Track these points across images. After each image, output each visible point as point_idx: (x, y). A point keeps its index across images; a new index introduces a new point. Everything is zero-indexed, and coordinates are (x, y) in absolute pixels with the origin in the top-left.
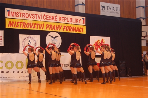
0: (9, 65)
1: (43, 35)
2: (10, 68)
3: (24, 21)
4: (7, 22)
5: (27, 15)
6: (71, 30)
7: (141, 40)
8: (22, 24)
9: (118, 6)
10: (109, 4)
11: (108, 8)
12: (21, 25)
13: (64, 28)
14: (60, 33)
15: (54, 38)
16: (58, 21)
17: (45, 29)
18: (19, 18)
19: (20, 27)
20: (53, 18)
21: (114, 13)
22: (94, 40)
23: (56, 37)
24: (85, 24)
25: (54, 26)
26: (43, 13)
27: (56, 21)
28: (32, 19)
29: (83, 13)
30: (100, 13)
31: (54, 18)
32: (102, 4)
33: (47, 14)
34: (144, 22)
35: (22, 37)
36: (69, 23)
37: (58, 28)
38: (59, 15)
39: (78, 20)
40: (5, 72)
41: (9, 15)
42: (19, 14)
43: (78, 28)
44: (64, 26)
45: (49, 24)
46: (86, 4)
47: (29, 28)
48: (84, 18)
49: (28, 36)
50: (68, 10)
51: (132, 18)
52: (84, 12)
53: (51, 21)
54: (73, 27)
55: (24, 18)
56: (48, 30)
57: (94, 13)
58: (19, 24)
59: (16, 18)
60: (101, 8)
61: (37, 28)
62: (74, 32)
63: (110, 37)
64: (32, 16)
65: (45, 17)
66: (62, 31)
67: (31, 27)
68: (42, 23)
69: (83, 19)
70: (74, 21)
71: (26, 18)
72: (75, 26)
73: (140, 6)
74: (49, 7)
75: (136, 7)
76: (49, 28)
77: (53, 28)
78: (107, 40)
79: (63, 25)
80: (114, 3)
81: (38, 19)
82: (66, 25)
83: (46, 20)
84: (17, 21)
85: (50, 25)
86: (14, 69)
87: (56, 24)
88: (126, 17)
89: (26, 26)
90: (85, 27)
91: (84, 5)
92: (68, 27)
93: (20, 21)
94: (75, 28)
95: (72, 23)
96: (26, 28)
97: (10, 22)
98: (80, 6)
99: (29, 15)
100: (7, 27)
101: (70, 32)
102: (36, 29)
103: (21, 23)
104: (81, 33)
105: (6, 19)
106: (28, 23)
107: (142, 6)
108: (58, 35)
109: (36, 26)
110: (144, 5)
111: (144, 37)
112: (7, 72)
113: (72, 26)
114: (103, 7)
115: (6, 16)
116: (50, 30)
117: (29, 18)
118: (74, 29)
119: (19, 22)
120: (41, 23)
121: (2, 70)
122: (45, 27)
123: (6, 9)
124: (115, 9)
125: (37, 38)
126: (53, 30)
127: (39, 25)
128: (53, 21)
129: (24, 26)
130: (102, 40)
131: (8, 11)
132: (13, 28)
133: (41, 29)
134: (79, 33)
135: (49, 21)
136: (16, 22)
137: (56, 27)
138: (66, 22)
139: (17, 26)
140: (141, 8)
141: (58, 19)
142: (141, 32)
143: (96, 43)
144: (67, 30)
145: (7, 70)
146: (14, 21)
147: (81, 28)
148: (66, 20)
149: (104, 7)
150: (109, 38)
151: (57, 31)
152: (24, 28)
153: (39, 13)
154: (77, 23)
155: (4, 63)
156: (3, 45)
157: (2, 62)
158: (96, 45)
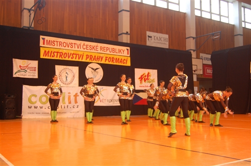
1: (82, 66)
2: (44, 103)
3: (60, 51)
4: (42, 51)
5: (65, 44)
6: (114, 61)
8: (59, 54)
9: (166, 36)
10: (157, 34)
11: (155, 38)
12: (57, 55)
13: (106, 60)
14: (101, 65)
15: (95, 70)
16: (99, 52)
17: (84, 60)
18: (55, 47)
19: (57, 57)
20: (93, 48)
21: (162, 43)
22: (139, 72)
23: (97, 69)
24: (129, 55)
25: (95, 56)
26: (82, 42)
27: (97, 52)
28: (70, 48)
29: (127, 43)
30: (146, 43)
31: (95, 48)
32: (148, 33)
33: (87, 43)
34: (194, 55)
35: (58, 68)
36: (112, 53)
37: (99, 59)
38: (100, 45)
39: (122, 51)
40: (39, 107)
41: (44, 44)
42: (56, 43)
43: (121, 59)
44: (106, 57)
45: (89, 54)
46: (131, 34)
47: (67, 59)
48: (129, 48)
49: (65, 67)
50: (110, 39)
51: (181, 49)
52: (129, 42)
53: (92, 51)
54: (116, 59)
55: (61, 47)
56: (88, 61)
57: (139, 44)
58: (56, 54)
59: (52, 46)
60: (147, 38)
61: (76, 58)
62: (117, 64)
64: (70, 45)
65: (85, 47)
66: (103, 62)
67: (69, 57)
68: (82, 53)
69: (128, 50)
70: (117, 52)
71: (63, 48)
72: (118, 57)
73: (190, 37)
74: (89, 36)
75: (187, 37)
76: (89, 59)
77: (94, 59)
78: (154, 73)
79: (104, 56)
80: (161, 32)
81: (76, 49)
82: (109, 56)
83: (85, 50)
84: (54, 50)
85: (91, 56)
87: (97, 55)
88: (175, 49)
89: (63, 56)
90: (129, 58)
91: (129, 34)
92: (110, 58)
93: (56, 50)
94: (119, 59)
95: (115, 54)
96: (63, 59)
97: (45, 51)
98: (124, 35)
99: (66, 44)
100: (42, 57)
101: (113, 63)
102: (74, 60)
103: (57, 52)
104: (125, 65)
105: (41, 48)
106: (65, 53)
107: (192, 37)
109: (74, 56)
110: (194, 36)
111: (195, 71)
112: (41, 108)
113: (115, 57)
114: (149, 37)
115: (41, 44)
116: (91, 61)
117: (67, 48)
118: (117, 60)
119: (55, 52)
120: (80, 53)
121: (36, 105)
122: (85, 57)
123: (41, 37)
124: (162, 39)
125: (76, 70)
126: (94, 61)
127: (78, 56)
128: (94, 51)
129: (60, 56)
130: (149, 73)
131: (43, 39)
132: (49, 58)
133: (80, 60)
134: (123, 64)
135: (89, 51)
136: (52, 52)
137: (97, 57)
138: (108, 52)
139: (53, 56)
140: (192, 39)
141: (99, 49)
142: (191, 65)
143: (142, 76)
144: (109, 62)
145: (41, 105)
146: (50, 50)
147: (125, 60)
148: (108, 51)
149: (151, 37)
150: (156, 71)
151: (98, 62)
152: (61, 59)
153: (78, 42)
154: (120, 54)
155: (38, 97)
156: (36, 77)
157: (35, 96)
158: (141, 78)
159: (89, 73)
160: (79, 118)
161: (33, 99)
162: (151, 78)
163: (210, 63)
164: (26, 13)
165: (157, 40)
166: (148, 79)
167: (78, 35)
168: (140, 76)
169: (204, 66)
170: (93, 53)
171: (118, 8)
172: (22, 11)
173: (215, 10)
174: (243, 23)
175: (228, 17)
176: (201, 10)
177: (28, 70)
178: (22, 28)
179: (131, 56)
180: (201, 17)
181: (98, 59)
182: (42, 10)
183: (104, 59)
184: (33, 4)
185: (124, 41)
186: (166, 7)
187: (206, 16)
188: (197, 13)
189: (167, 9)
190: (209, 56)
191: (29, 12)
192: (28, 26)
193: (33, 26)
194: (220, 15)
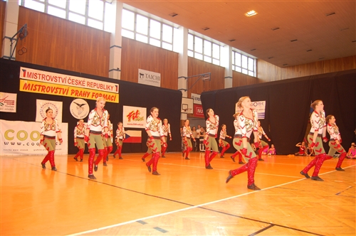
0: (22, 135)
1: (67, 102)
2: (22, 139)
3: (43, 84)
4: (22, 83)
5: (48, 77)
7: (180, 113)
8: (41, 87)
9: (159, 75)
10: (149, 72)
11: (148, 76)
12: (39, 88)
13: (93, 96)
14: (88, 101)
15: (81, 106)
16: (86, 87)
17: (69, 95)
18: (38, 80)
19: (39, 90)
20: (80, 83)
21: (154, 82)
22: (127, 110)
23: (83, 105)
25: (81, 92)
26: (68, 76)
27: (83, 87)
28: (53, 82)
29: (117, 80)
30: (138, 81)
31: (82, 83)
32: (140, 71)
33: (72, 77)
34: (185, 94)
35: (40, 103)
36: (99, 89)
37: (86, 94)
38: (87, 80)
39: (110, 87)
40: (16, 144)
41: (24, 76)
42: (38, 76)
43: (110, 96)
44: (93, 93)
45: (75, 89)
46: (122, 71)
47: (50, 93)
48: (118, 85)
49: (47, 101)
50: (101, 75)
52: (119, 79)
53: (78, 86)
54: (104, 95)
55: (43, 80)
56: (73, 96)
57: (130, 81)
58: (37, 87)
59: (33, 79)
60: (139, 75)
61: (60, 93)
63: (146, 109)
64: (54, 79)
65: (70, 81)
66: (90, 98)
67: (52, 92)
68: (67, 88)
69: (116, 86)
70: (105, 88)
71: (46, 81)
72: (106, 93)
73: (182, 77)
75: (179, 77)
76: (74, 94)
77: (80, 94)
78: (143, 112)
79: (91, 92)
80: (154, 71)
81: (61, 83)
82: (96, 92)
83: (71, 85)
84: (35, 83)
85: (76, 91)
86: (29, 140)
87: (83, 90)
89: (45, 90)
90: (118, 95)
91: (120, 71)
92: (97, 94)
93: (38, 84)
94: (107, 95)
95: (103, 90)
96: (46, 93)
97: (25, 84)
98: (114, 71)
99: (50, 77)
100: (21, 89)
102: (58, 94)
103: (39, 86)
104: (113, 102)
105: (21, 80)
106: (48, 87)
107: (184, 77)
108: (85, 102)
109: (59, 90)
110: (187, 76)
111: (185, 110)
112: (19, 144)
113: (103, 93)
114: (141, 74)
115: (21, 76)
116: (76, 97)
117: (50, 81)
119: (36, 85)
120: (64, 88)
121: (12, 141)
122: (70, 92)
123: (22, 68)
124: (154, 78)
125: (59, 105)
126: (80, 97)
127: (62, 90)
128: (80, 86)
129: (43, 90)
132: (30, 91)
133: (65, 95)
134: (111, 101)
135: (75, 85)
136: (33, 85)
137: (83, 92)
138: (95, 88)
139: (34, 90)
140: (184, 79)
141: (86, 84)
142: (180, 104)
145: (19, 141)
146: (31, 83)
147: (113, 96)
148: (96, 86)
149: (143, 75)
151: (84, 98)
152: (43, 92)
153: (63, 76)
154: (109, 91)
155: (16, 133)
156: (15, 111)
157: (13, 132)
158: (129, 116)
159: (73, 108)
160: (61, 156)
161: (10, 135)
162: (140, 116)
163: (200, 103)
164: (7, 42)
165: (149, 78)
166: (136, 117)
167: (65, 69)
168: (128, 114)
169: (195, 105)
170: (80, 88)
171: (109, 43)
172: (3, 40)
173: (207, 52)
174: (233, 67)
175: (219, 60)
176: (193, 51)
177: (5, 104)
178: (2, 59)
179: (119, 93)
180: (193, 58)
181: (84, 94)
182: (23, 40)
183: (91, 94)
184: (16, 32)
185: (115, 78)
186: (159, 46)
187: (198, 57)
188: (190, 54)
189: (161, 48)
190: (199, 96)
191: (11, 41)
192: (9, 56)
193: (14, 56)
194: (212, 57)
